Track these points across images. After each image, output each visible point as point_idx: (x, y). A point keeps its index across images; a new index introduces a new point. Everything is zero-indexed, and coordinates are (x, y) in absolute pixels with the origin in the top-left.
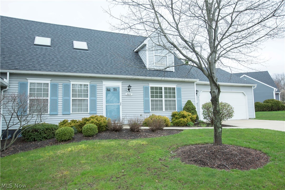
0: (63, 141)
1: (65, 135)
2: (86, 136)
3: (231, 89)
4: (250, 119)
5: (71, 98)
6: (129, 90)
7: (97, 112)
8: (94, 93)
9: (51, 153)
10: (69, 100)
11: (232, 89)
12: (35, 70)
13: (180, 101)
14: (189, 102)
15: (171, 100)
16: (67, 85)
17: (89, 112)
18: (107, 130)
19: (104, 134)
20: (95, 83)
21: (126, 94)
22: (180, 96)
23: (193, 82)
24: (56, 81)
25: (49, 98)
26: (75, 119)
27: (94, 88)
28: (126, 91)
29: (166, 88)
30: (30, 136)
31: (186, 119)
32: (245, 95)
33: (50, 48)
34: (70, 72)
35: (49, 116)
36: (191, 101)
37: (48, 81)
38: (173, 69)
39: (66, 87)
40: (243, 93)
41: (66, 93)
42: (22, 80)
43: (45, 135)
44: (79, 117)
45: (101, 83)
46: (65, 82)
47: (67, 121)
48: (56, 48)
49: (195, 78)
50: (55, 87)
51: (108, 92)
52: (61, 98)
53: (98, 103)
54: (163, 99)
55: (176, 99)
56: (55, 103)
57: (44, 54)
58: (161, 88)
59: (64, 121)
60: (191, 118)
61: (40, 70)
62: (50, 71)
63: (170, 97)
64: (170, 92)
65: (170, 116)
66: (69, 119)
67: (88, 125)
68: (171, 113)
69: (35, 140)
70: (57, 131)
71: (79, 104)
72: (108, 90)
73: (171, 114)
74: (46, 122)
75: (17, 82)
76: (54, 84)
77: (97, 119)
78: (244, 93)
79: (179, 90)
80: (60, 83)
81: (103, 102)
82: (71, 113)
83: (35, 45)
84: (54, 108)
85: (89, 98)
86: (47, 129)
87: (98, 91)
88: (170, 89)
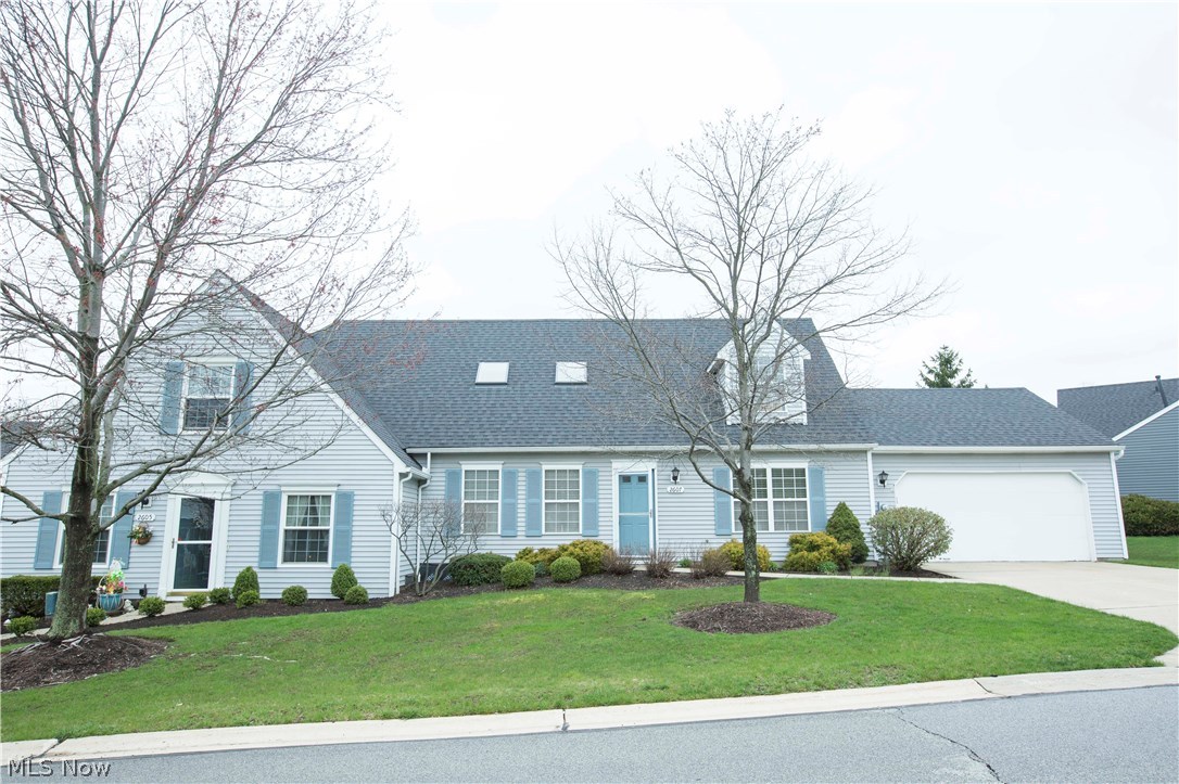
0: (512, 587)
1: (516, 575)
2: (556, 581)
3: (1017, 465)
4: (1101, 560)
5: (544, 501)
6: (675, 478)
7: (600, 533)
8: (592, 490)
9: (487, 602)
10: (539, 505)
11: (1022, 465)
12: (474, 445)
13: (819, 506)
14: (842, 509)
15: (793, 502)
16: (534, 472)
17: (581, 532)
18: (602, 572)
19: (594, 578)
20: (593, 465)
21: (669, 489)
22: (819, 490)
23: (865, 452)
24: (514, 465)
25: (499, 501)
26: (546, 547)
27: (591, 477)
28: (668, 482)
29: (776, 472)
30: (462, 575)
31: (816, 553)
32: (1081, 483)
33: (505, 387)
34: (540, 444)
35: (499, 538)
36: (847, 504)
37: (496, 465)
38: (804, 419)
39: (533, 477)
40: (1070, 474)
41: (533, 491)
42: (451, 465)
43: (485, 576)
44: (552, 542)
45: (608, 465)
46: (531, 465)
47: (530, 551)
48: (518, 387)
49: (865, 441)
50: (511, 477)
51: (626, 485)
52: (524, 501)
53: (602, 512)
54: (770, 499)
55: (808, 499)
56: (510, 511)
57: (494, 405)
58: (763, 472)
59: (524, 550)
60: (833, 551)
61: (482, 445)
62: (500, 445)
63: (790, 494)
64: (791, 482)
65: (785, 545)
66: (536, 545)
67: (565, 559)
68: (788, 536)
69: (469, 585)
70: (503, 569)
71: (563, 516)
72: (625, 479)
73: (787, 540)
74: (494, 552)
75: (443, 470)
76: (510, 472)
77: (582, 549)
78: (1074, 473)
79: (818, 474)
80: (522, 469)
81: (613, 510)
82: (543, 532)
83: (477, 384)
84: (510, 523)
85: (580, 501)
86: (489, 565)
87: (602, 485)
88: (789, 472)
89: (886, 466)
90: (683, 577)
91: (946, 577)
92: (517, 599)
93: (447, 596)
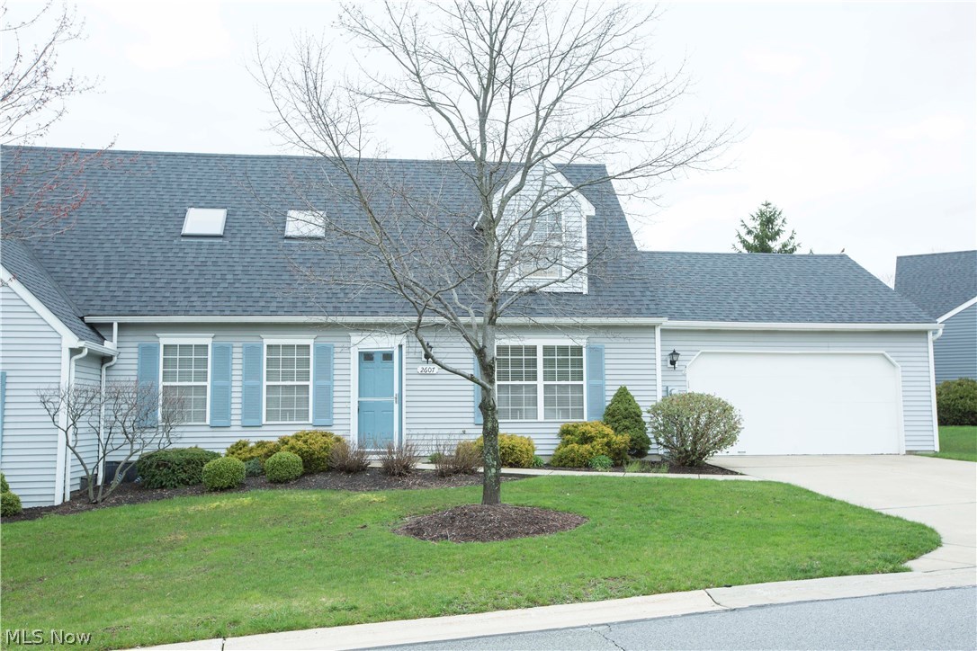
0: (216, 490)
1: (221, 475)
2: (271, 482)
3: (826, 344)
4: (909, 453)
5: (265, 383)
6: (427, 356)
7: (335, 422)
8: (325, 369)
9: (178, 509)
10: (259, 388)
11: (831, 344)
12: (176, 313)
13: (597, 390)
14: (623, 395)
15: (568, 385)
16: (253, 347)
17: (311, 421)
18: (330, 469)
19: (319, 478)
20: (327, 339)
21: (419, 370)
22: (598, 372)
23: (653, 327)
24: (226, 339)
25: (208, 384)
26: (265, 440)
27: (325, 354)
28: (419, 361)
29: (548, 350)
30: (153, 476)
31: (588, 447)
32: (894, 365)
33: (221, 240)
34: (260, 313)
35: (208, 429)
36: (628, 388)
37: (205, 339)
38: (583, 286)
39: (252, 353)
40: (883, 354)
41: (251, 371)
42: (145, 339)
43: (183, 476)
44: (272, 432)
45: (345, 339)
46: (249, 339)
47: (248, 443)
48: (237, 241)
49: (654, 315)
50: (223, 353)
51: (368, 364)
52: (234, 383)
53: (338, 397)
54: (540, 383)
55: (584, 383)
56: (223, 395)
57: (204, 264)
58: (532, 350)
59: (237, 444)
60: (608, 444)
61: (186, 313)
62: (210, 313)
63: (563, 376)
64: (567, 362)
65: (555, 436)
66: (253, 437)
67: (285, 454)
68: (559, 426)
69: (162, 487)
70: (206, 465)
71: (289, 403)
72: (367, 357)
73: (558, 431)
74: (200, 446)
75: (136, 344)
76: (222, 347)
77: (305, 442)
78: (888, 355)
79: (597, 353)
80: (238, 345)
81: (351, 394)
82: (264, 422)
83: (183, 236)
84: (222, 410)
85: (310, 383)
86: (189, 462)
87: (338, 363)
88: (563, 350)
89: (677, 344)
90: (426, 476)
91: (732, 473)
92: (215, 504)
93: (130, 502)
